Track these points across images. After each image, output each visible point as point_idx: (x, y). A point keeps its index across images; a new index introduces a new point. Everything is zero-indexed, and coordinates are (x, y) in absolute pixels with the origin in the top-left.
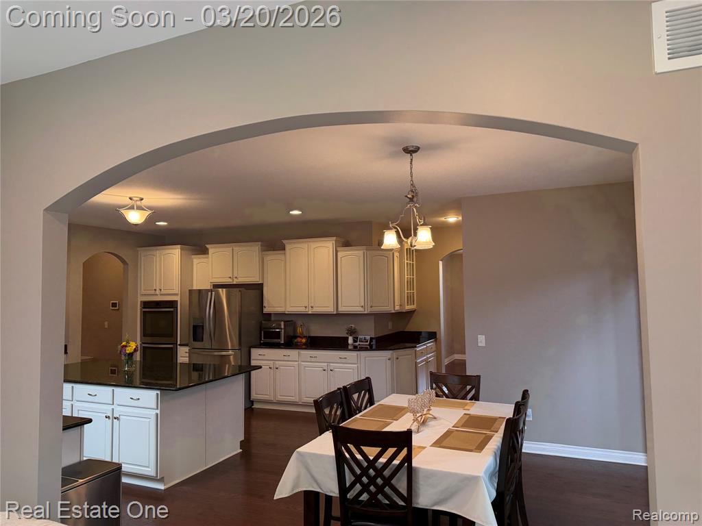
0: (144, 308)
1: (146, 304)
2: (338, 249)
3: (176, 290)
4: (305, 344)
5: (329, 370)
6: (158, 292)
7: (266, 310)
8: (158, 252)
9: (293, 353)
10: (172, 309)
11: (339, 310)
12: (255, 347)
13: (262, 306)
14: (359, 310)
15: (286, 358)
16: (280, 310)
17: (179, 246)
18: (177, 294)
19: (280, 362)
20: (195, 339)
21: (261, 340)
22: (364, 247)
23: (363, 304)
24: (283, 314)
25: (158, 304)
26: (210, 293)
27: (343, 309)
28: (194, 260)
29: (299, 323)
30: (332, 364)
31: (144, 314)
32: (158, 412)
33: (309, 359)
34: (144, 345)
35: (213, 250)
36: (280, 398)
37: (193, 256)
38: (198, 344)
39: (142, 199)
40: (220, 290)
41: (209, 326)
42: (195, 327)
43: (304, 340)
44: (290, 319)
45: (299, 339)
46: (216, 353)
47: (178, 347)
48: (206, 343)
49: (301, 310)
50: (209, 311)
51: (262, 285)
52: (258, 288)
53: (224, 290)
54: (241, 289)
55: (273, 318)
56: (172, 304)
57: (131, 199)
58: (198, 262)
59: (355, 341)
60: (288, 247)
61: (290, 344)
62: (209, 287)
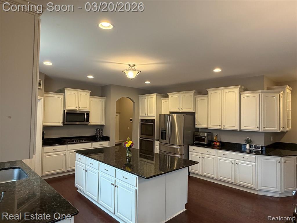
0: (141, 122)
1: (142, 120)
2: (241, 93)
3: (154, 115)
4: (219, 146)
5: (235, 164)
6: (147, 115)
7: (197, 126)
8: (147, 97)
9: (213, 151)
10: (152, 123)
11: (241, 128)
12: (191, 145)
13: (195, 124)
14: (256, 129)
15: (208, 153)
16: (205, 126)
17: (155, 94)
18: (154, 116)
19: (205, 155)
20: (162, 138)
21: (194, 141)
22: (260, 91)
23: (258, 126)
24: (206, 129)
25: (147, 120)
26: (169, 116)
27: (243, 128)
28: (162, 101)
29: (215, 134)
30: (237, 160)
31: (141, 125)
32: (137, 189)
33: (223, 156)
34: (141, 138)
35: (170, 95)
36: (204, 174)
37: (162, 99)
38: (163, 141)
39: (134, 65)
40: (174, 115)
41: (168, 132)
42: (162, 132)
43: (218, 144)
44: (210, 132)
45: (215, 143)
46: (172, 147)
47: (155, 141)
48: (167, 141)
49: (217, 127)
50: (169, 125)
51: (194, 113)
52: (193, 114)
53: (176, 115)
54: (184, 115)
55: (200, 130)
56: (152, 121)
57: (129, 65)
58: (164, 101)
59: (250, 147)
60: (209, 93)
61: (210, 145)
62: (168, 113)
